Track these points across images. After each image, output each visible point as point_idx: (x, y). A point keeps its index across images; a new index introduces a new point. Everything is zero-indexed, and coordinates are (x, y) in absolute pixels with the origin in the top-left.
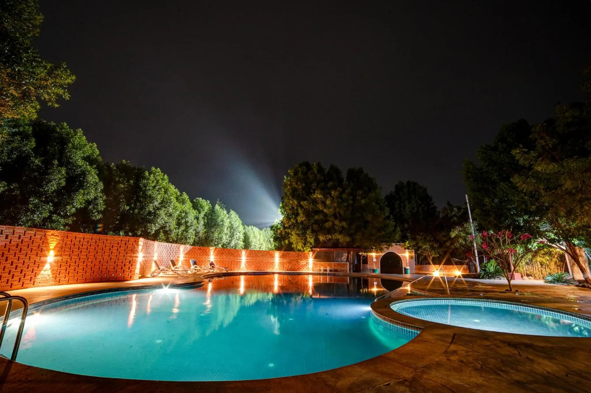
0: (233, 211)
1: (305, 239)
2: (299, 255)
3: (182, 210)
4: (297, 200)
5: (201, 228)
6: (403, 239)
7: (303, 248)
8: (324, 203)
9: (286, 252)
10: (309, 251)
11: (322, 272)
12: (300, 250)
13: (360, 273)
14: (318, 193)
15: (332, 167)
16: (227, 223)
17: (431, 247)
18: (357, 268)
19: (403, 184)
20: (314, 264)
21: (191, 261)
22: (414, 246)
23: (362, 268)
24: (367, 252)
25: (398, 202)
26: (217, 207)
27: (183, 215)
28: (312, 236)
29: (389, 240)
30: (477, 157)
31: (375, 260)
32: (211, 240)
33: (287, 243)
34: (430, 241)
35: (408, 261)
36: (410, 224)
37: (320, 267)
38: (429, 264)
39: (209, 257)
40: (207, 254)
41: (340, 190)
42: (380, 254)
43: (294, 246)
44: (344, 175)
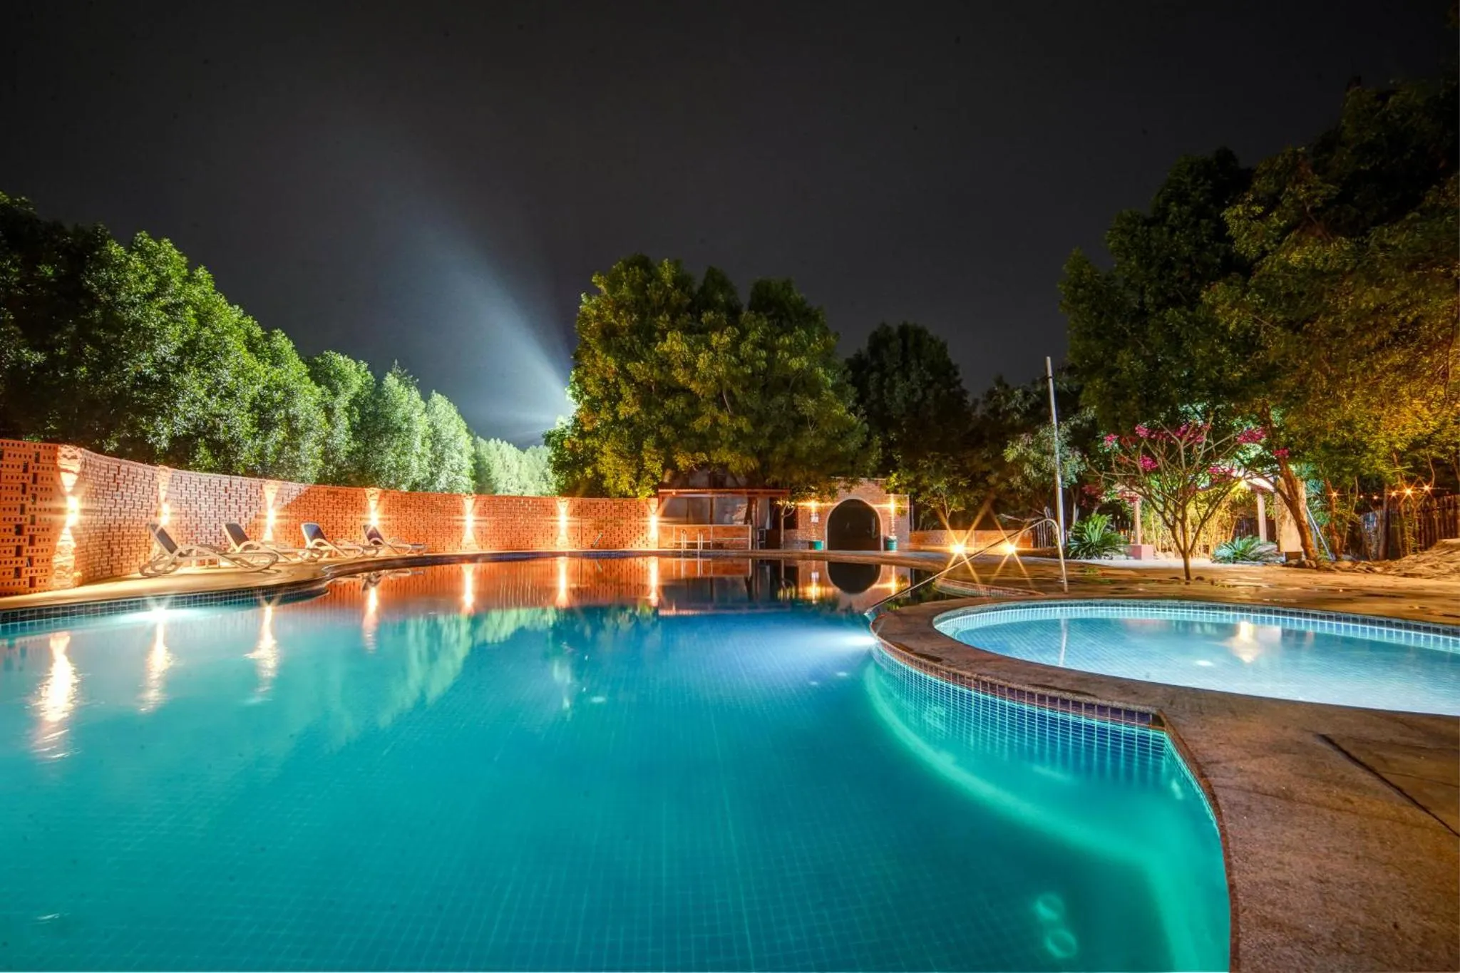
0: (439, 396)
1: (637, 464)
2: (621, 509)
3: (271, 380)
4: (615, 357)
5: (342, 439)
6: (885, 468)
7: (632, 487)
8: (690, 366)
9: (587, 500)
10: (650, 496)
11: (683, 549)
12: (624, 495)
13: (781, 550)
14: (674, 339)
15: (711, 273)
16: (421, 425)
17: (949, 487)
18: (770, 539)
19: (888, 329)
20: (663, 530)
21: (302, 526)
22: (909, 485)
23: (782, 538)
24: (797, 499)
25: (875, 375)
26: (391, 381)
27: (278, 396)
28: (656, 457)
29: (851, 469)
30: (1109, 241)
31: (815, 519)
32: (377, 472)
33: (589, 476)
34: (947, 473)
35: (893, 523)
36: (905, 430)
37: (678, 537)
38: (943, 528)
39: (363, 516)
40: (360, 507)
41: (734, 332)
42: (829, 504)
43: (608, 483)
44: (744, 298)
